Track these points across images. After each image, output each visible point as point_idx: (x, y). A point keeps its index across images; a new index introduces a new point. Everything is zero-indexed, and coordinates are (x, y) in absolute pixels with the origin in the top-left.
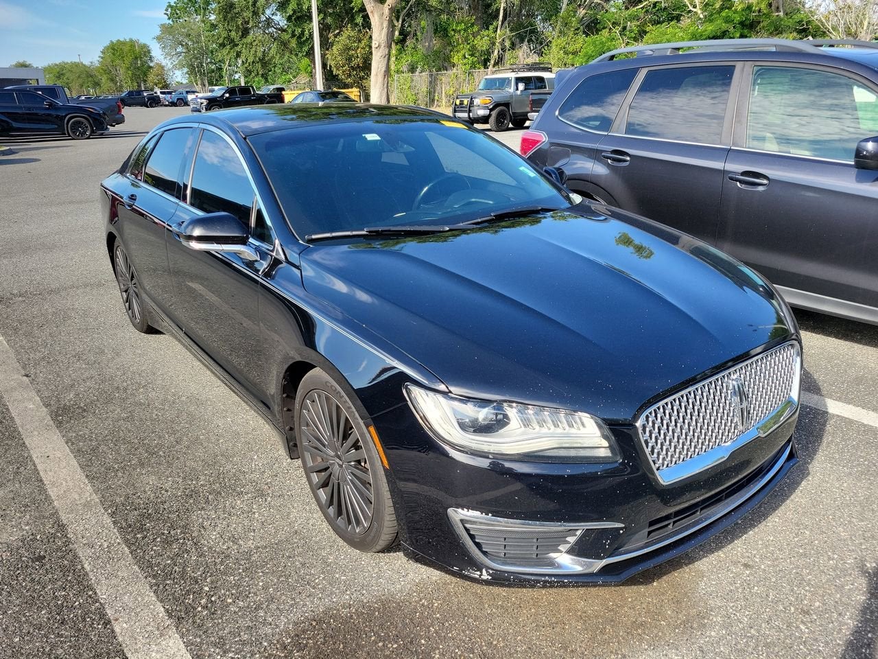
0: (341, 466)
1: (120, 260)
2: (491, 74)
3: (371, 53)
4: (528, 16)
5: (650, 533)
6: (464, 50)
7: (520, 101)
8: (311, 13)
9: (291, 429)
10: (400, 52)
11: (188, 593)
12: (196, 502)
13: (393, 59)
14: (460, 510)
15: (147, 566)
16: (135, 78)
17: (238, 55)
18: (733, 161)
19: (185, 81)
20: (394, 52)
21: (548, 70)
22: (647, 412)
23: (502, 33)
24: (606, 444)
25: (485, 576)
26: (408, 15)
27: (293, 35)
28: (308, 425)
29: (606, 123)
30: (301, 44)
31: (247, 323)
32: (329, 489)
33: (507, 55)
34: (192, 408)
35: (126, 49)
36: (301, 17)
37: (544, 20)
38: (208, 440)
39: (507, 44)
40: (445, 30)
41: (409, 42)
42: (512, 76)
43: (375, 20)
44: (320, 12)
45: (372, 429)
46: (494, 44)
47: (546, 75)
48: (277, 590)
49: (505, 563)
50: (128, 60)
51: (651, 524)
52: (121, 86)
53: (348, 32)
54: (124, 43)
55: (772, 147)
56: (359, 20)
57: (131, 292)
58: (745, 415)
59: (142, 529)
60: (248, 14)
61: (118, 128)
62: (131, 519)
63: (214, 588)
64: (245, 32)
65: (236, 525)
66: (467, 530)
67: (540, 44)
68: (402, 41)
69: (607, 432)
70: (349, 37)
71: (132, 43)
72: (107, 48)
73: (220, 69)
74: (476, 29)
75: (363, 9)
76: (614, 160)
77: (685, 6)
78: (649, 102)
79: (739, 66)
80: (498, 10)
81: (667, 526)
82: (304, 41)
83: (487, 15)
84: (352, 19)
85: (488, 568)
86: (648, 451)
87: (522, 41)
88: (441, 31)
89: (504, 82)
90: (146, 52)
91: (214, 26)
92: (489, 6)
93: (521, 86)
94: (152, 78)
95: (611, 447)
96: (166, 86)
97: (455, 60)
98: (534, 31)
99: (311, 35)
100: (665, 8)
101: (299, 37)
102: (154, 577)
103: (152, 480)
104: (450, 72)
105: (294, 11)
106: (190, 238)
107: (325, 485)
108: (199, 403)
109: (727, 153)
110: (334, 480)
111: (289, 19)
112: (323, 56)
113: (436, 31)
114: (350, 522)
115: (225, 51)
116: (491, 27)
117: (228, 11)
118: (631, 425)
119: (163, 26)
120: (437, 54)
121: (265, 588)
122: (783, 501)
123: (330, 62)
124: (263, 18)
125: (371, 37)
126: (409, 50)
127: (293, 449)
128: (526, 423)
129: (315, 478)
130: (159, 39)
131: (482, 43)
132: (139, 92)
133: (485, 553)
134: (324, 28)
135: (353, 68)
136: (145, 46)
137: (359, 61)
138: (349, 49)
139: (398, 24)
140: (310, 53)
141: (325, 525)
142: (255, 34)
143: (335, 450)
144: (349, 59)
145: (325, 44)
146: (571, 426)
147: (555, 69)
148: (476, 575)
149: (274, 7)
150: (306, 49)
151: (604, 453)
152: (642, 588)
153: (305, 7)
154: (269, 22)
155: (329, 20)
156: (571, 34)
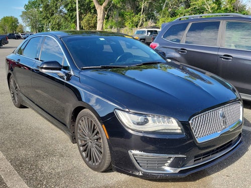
0: (91, 142)
1: (12, 83)
2: (139, 29)
3: (97, 22)
4: (151, 11)
5: (195, 161)
6: (130, 21)
7: (149, 38)
8: (76, 9)
9: (74, 133)
10: (107, 22)
11: (38, 184)
12: (40, 158)
13: (104, 24)
14: (132, 151)
15: (24, 177)
16: (12, 29)
17: (50, 22)
18: (221, 52)
19: (30, 31)
20: (104, 22)
21: (159, 28)
22: (193, 118)
23: (142, 16)
24: (180, 128)
25: (141, 174)
26: (110, 10)
27: (69, 16)
28: (80, 130)
29: (178, 41)
30: (72, 19)
31: (58, 101)
32: (86, 152)
33: (144, 23)
34: (37, 131)
35: (9, 19)
36: (73, 10)
37: (157, 12)
38: (43, 140)
39: (144, 20)
40: (123, 15)
41: (110, 19)
42: (146, 30)
43: (98, 11)
44: (79, 8)
45: (103, 126)
46: (139, 20)
47: (158, 30)
48: (69, 183)
49: (147, 170)
50: (10, 23)
51: (195, 157)
52: (7, 32)
53: (89, 15)
54: (8, 17)
55: (233, 47)
56: (93, 11)
57: (15, 93)
58: (225, 123)
59: (21, 166)
60: (54, 8)
61: (6, 46)
62: (17, 163)
63: (47, 183)
64: (52, 14)
65: (54, 165)
66: (135, 158)
67: (156, 20)
68: (108, 18)
69: (180, 124)
70: (89, 17)
71: (12, 18)
72: (2, 19)
73: (43, 27)
74: (133, 14)
75: (94, 7)
76: (182, 52)
77: (205, 8)
78: (193, 34)
79: (221, 21)
80: (141, 9)
81: (200, 159)
82: (73, 18)
83: (137, 10)
84: (90, 11)
85: (141, 171)
86: (193, 131)
87: (149, 19)
88: (122, 15)
89: (143, 32)
90: (16, 20)
91: (41, 12)
92: (138, 7)
93: (149, 33)
94: (18, 29)
95: (181, 129)
96: (23, 32)
97: (126, 25)
98: (153, 16)
99: (76, 16)
100: (198, 9)
101: (72, 16)
102: (26, 180)
103: (24, 152)
104: (124, 29)
105: (70, 8)
106: (42, 68)
107: (85, 151)
108: (39, 129)
109: (218, 49)
110: (89, 148)
111: (68, 10)
112: (80, 23)
113: (119, 15)
114: (94, 162)
115: (45, 21)
116: (139, 14)
117: (47, 7)
118: (188, 122)
119: (23, 12)
120: (120, 23)
121: (65, 183)
122: (240, 158)
123: (82, 25)
124: (59, 10)
125: (97, 17)
126: (110, 22)
127: (74, 140)
128: (154, 122)
129: (82, 148)
130: (21, 16)
131: (135, 19)
132: (13, 34)
133: (141, 166)
134: (80, 14)
135: (90, 27)
136: (16, 18)
137: (92, 25)
138: (89, 21)
139: (106, 13)
140: (75, 22)
141: (85, 165)
142: (56, 15)
143: (89, 137)
144: (89, 24)
145: (81, 19)
146: (168, 123)
147: (161, 28)
148: (137, 174)
149: (63, 6)
150: (74, 20)
151: (179, 131)
152: (193, 183)
153: (74, 7)
154: (61, 11)
155: (82, 11)
156: (166, 17)
